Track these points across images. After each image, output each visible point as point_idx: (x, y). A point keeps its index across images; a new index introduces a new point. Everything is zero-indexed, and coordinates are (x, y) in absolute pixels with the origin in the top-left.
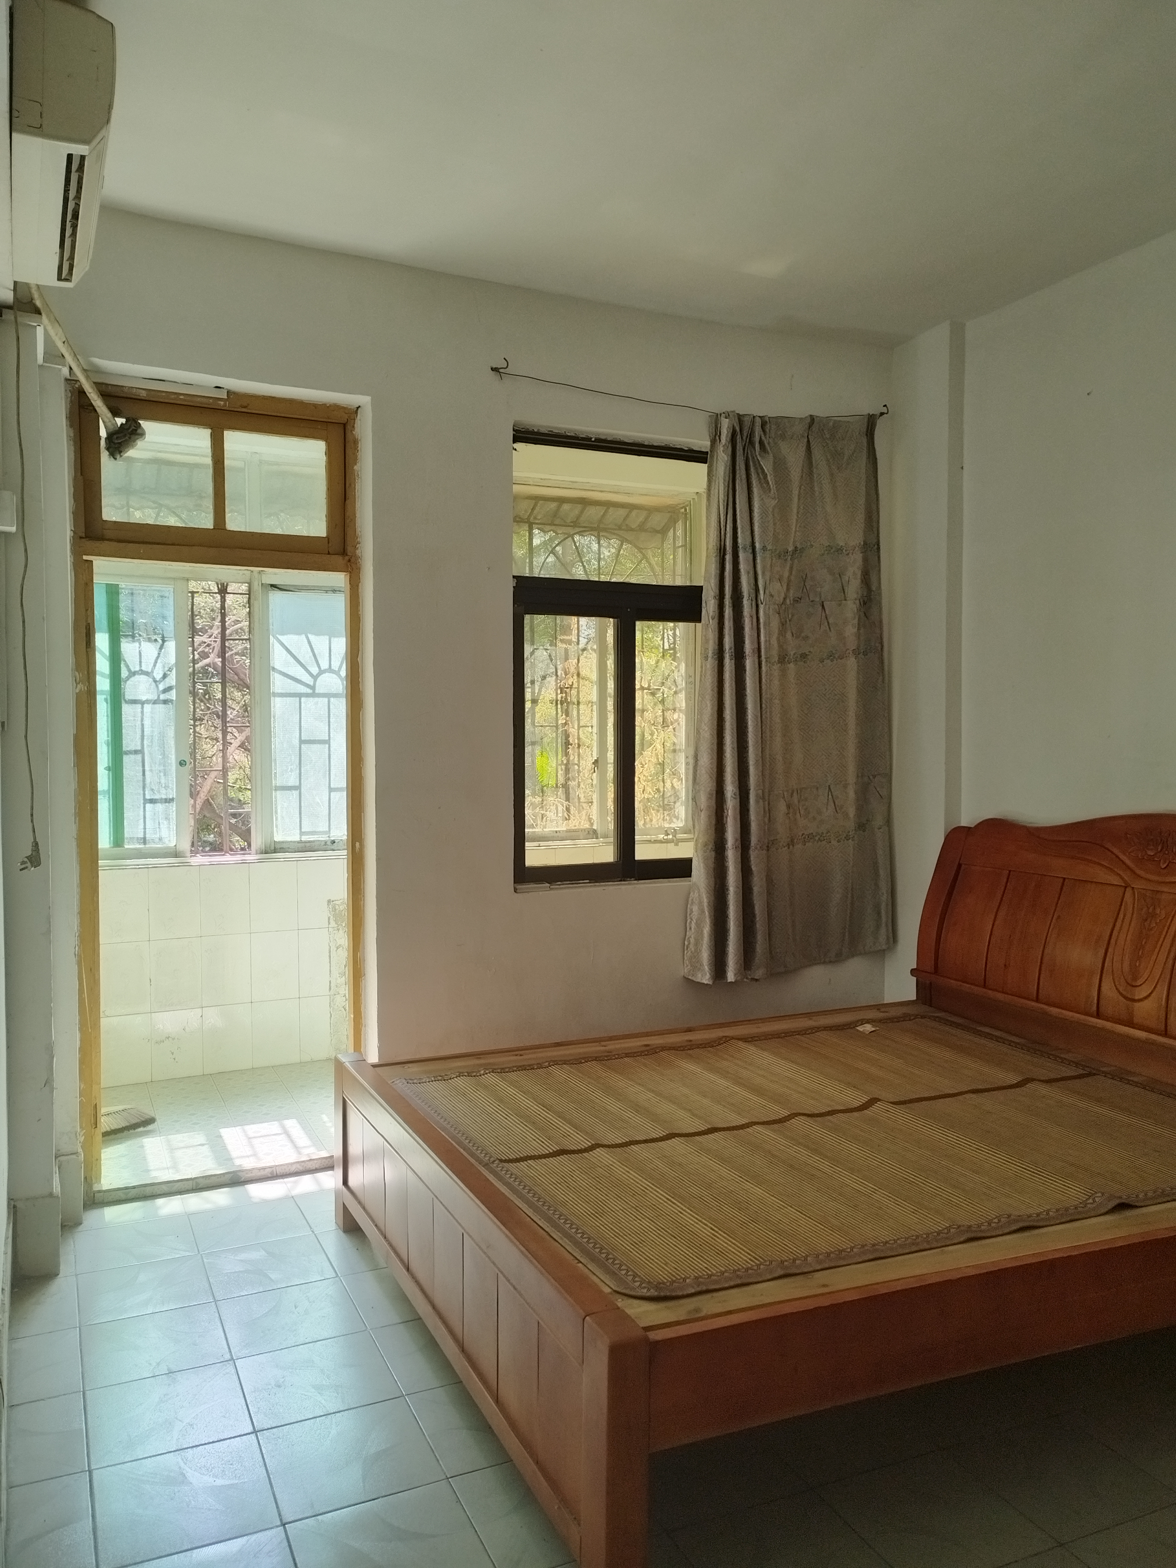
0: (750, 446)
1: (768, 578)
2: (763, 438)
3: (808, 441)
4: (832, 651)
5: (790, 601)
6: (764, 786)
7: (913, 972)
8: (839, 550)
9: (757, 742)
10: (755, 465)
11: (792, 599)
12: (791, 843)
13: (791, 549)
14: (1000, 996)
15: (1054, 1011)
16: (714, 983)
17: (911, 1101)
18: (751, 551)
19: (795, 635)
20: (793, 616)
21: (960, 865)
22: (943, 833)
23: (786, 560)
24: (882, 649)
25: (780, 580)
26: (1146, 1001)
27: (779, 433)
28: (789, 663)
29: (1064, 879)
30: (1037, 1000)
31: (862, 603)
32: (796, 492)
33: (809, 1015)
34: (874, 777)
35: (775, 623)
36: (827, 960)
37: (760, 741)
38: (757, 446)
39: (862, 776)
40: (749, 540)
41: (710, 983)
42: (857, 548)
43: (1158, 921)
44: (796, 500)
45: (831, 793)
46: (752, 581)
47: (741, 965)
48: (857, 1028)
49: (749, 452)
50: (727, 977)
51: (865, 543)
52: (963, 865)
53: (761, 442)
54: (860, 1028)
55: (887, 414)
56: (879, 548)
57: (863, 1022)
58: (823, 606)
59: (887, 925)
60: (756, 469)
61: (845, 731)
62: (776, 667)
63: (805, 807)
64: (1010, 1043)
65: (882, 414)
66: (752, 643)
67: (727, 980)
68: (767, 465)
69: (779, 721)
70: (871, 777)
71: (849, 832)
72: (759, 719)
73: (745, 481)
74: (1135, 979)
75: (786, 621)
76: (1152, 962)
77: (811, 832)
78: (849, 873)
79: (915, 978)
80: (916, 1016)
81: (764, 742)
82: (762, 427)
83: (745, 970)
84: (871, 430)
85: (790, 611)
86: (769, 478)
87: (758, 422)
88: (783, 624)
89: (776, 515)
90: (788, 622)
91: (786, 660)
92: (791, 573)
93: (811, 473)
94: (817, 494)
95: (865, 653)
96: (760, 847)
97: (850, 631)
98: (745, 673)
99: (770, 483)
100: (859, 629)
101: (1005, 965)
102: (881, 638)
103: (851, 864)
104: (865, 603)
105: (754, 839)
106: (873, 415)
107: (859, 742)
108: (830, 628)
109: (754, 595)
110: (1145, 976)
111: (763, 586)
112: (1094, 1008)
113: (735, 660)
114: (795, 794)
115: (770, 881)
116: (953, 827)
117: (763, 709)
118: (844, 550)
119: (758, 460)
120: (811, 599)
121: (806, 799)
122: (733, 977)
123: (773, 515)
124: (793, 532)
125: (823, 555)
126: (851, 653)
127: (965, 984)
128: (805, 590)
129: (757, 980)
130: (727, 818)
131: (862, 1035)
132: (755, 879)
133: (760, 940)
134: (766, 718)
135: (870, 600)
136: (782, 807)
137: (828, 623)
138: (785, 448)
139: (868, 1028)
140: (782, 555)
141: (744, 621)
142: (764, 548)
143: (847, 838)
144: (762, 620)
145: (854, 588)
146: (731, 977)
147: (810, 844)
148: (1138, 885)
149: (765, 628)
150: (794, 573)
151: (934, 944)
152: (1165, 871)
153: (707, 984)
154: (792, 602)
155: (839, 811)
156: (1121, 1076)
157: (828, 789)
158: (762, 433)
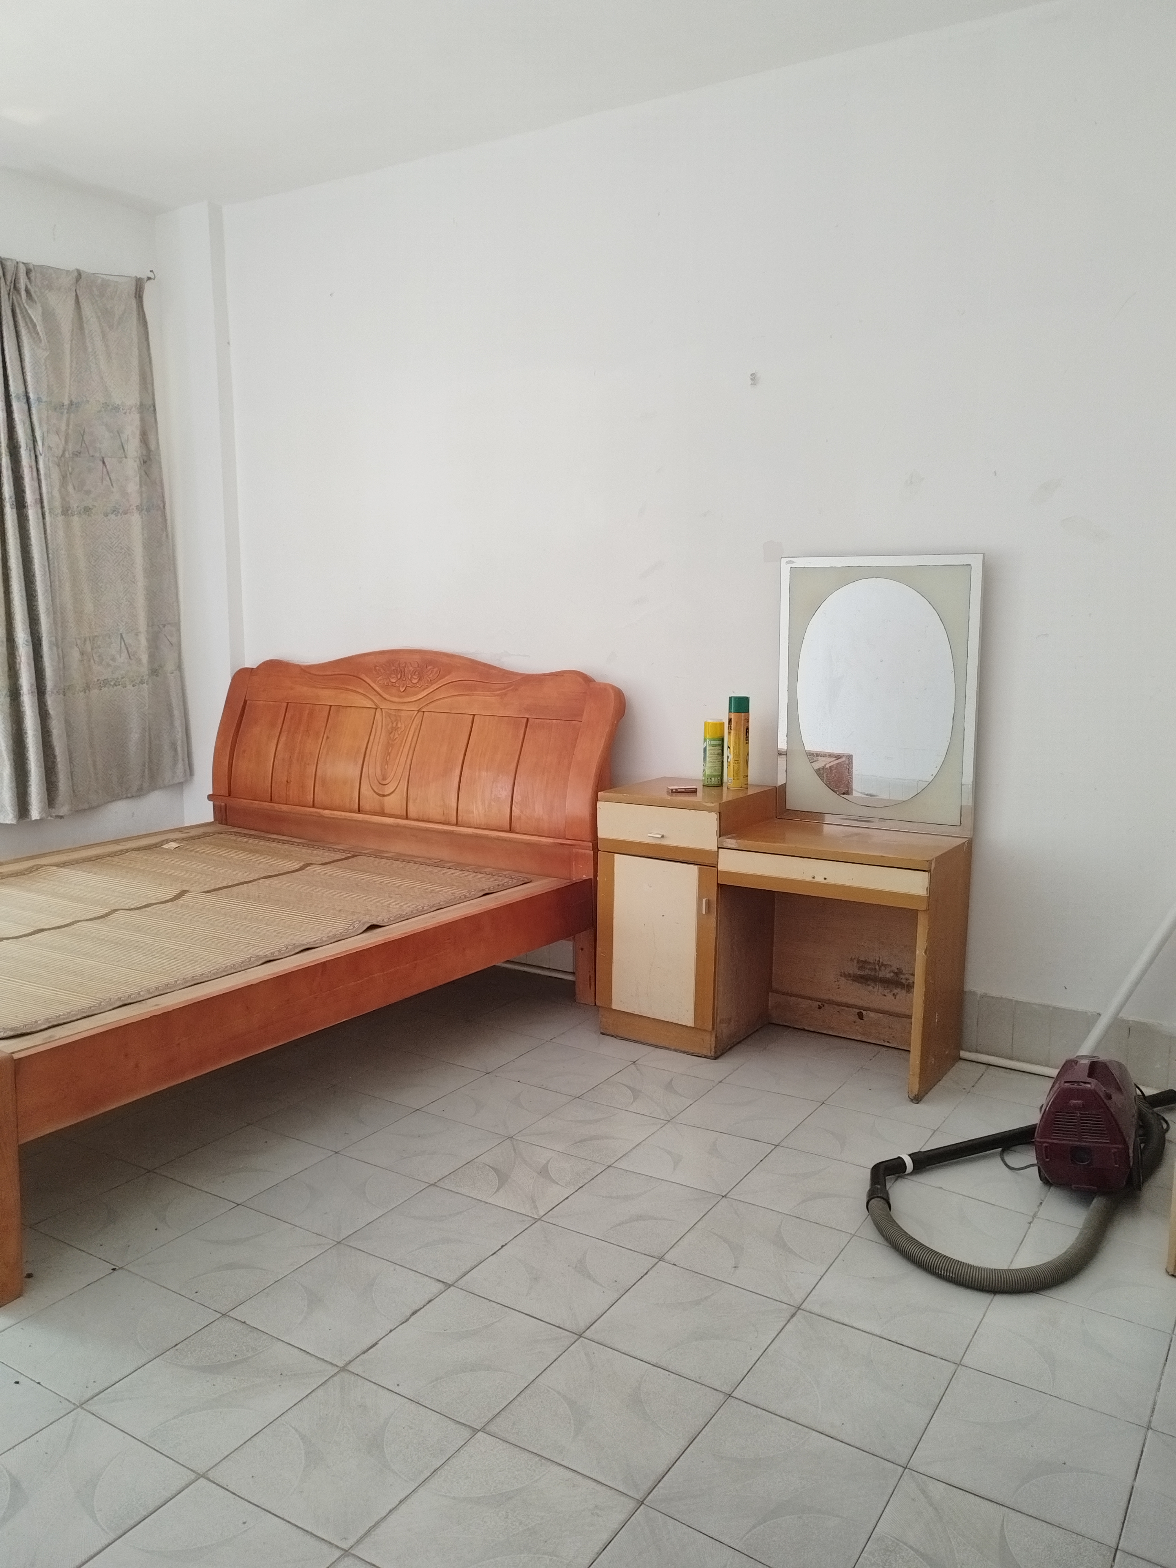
0: (15, 292)
1: (45, 429)
2: (29, 286)
3: (77, 295)
4: (115, 506)
5: (69, 454)
6: (57, 633)
7: (210, 797)
8: (116, 409)
9: (47, 590)
10: (22, 313)
11: (71, 452)
12: (87, 688)
13: (66, 402)
14: (284, 808)
15: (327, 813)
16: (18, 821)
17: (215, 890)
18: (25, 400)
19: (76, 489)
20: (73, 469)
21: (245, 702)
22: (230, 673)
23: (62, 413)
24: (164, 507)
25: (57, 433)
26: (393, 795)
27: (45, 283)
28: (73, 516)
29: (331, 706)
30: (314, 806)
31: (142, 462)
32: (67, 346)
33: (117, 842)
34: (164, 626)
35: (56, 476)
36: (129, 795)
37: (50, 590)
38: (23, 293)
39: (152, 625)
40: (22, 389)
41: (14, 822)
42: (134, 409)
43: (400, 733)
44: (68, 352)
45: (124, 641)
46: (29, 431)
47: (45, 803)
48: (163, 847)
49: (14, 298)
50: (31, 816)
51: (142, 404)
52: (248, 701)
53: (27, 291)
54: (166, 846)
55: (154, 279)
56: (155, 410)
57: (167, 841)
58: (104, 463)
59: (183, 760)
60: (23, 316)
61: (134, 582)
62: (60, 518)
63: (98, 654)
64: (293, 843)
65: (149, 279)
66: (34, 492)
67: (31, 819)
68: (35, 314)
69: (67, 571)
70: (161, 626)
71: (143, 677)
72: (47, 569)
73: (12, 328)
74: (384, 779)
75: (67, 475)
76: (396, 766)
77: (106, 678)
78: (146, 715)
79: (212, 803)
80: (214, 833)
81: (54, 591)
82: (27, 274)
83: (49, 808)
84: (140, 291)
85: (70, 464)
86: (38, 328)
87: (22, 270)
88: (64, 477)
89: (48, 367)
90: (68, 474)
91: (70, 512)
92: (68, 425)
93: (81, 328)
94: (90, 350)
95: (148, 510)
96: (57, 692)
97: (133, 487)
98: (28, 522)
99: (40, 334)
100: (141, 486)
101: (287, 782)
102: (163, 497)
103: (147, 705)
104: (145, 462)
105: (49, 684)
106: (140, 278)
107: (147, 594)
108: (112, 485)
109: (32, 446)
110: (391, 776)
111: (40, 437)
112: (357, 806)
113: (17, 509)
114: (88, 642)
115: (68, 724)
116: (239, 669)
117: (50, 559)
118: (121, 409)
119: (25, 307)
120: (91, 455)
121: (99, 647)
122: (37, 815)
123: (46, 366)
124: (68, 386)
125: (99, 412)
126: (135, 508)
127: (255, 802)
128: (84, 445)
129: (61, 817)
130: (20, 664)
131: (168, 851)
132: (54, 722)
133: (63, 779)
134: (54, 567)
135: (149, 458)
136: (75, 654)
137: (110, 478)
138: (52, 298)
139: (173, 845)
140: (58, 407)
141: (24, 471)
142: (39, 400)
143: (142, 682)
144: (42, 471)
145: (133, 447)
146: (35, 813)
147: (106, 689)
148: (385, 706)
149: (46, 479)
150: (71, 427)
151: (227, 769)
152: (403, 694)
153: (11, 824)
154: (71, 455)
155: (132, 657)
156: (377, 854)
157: (120, 637)
158: (27, 280)
